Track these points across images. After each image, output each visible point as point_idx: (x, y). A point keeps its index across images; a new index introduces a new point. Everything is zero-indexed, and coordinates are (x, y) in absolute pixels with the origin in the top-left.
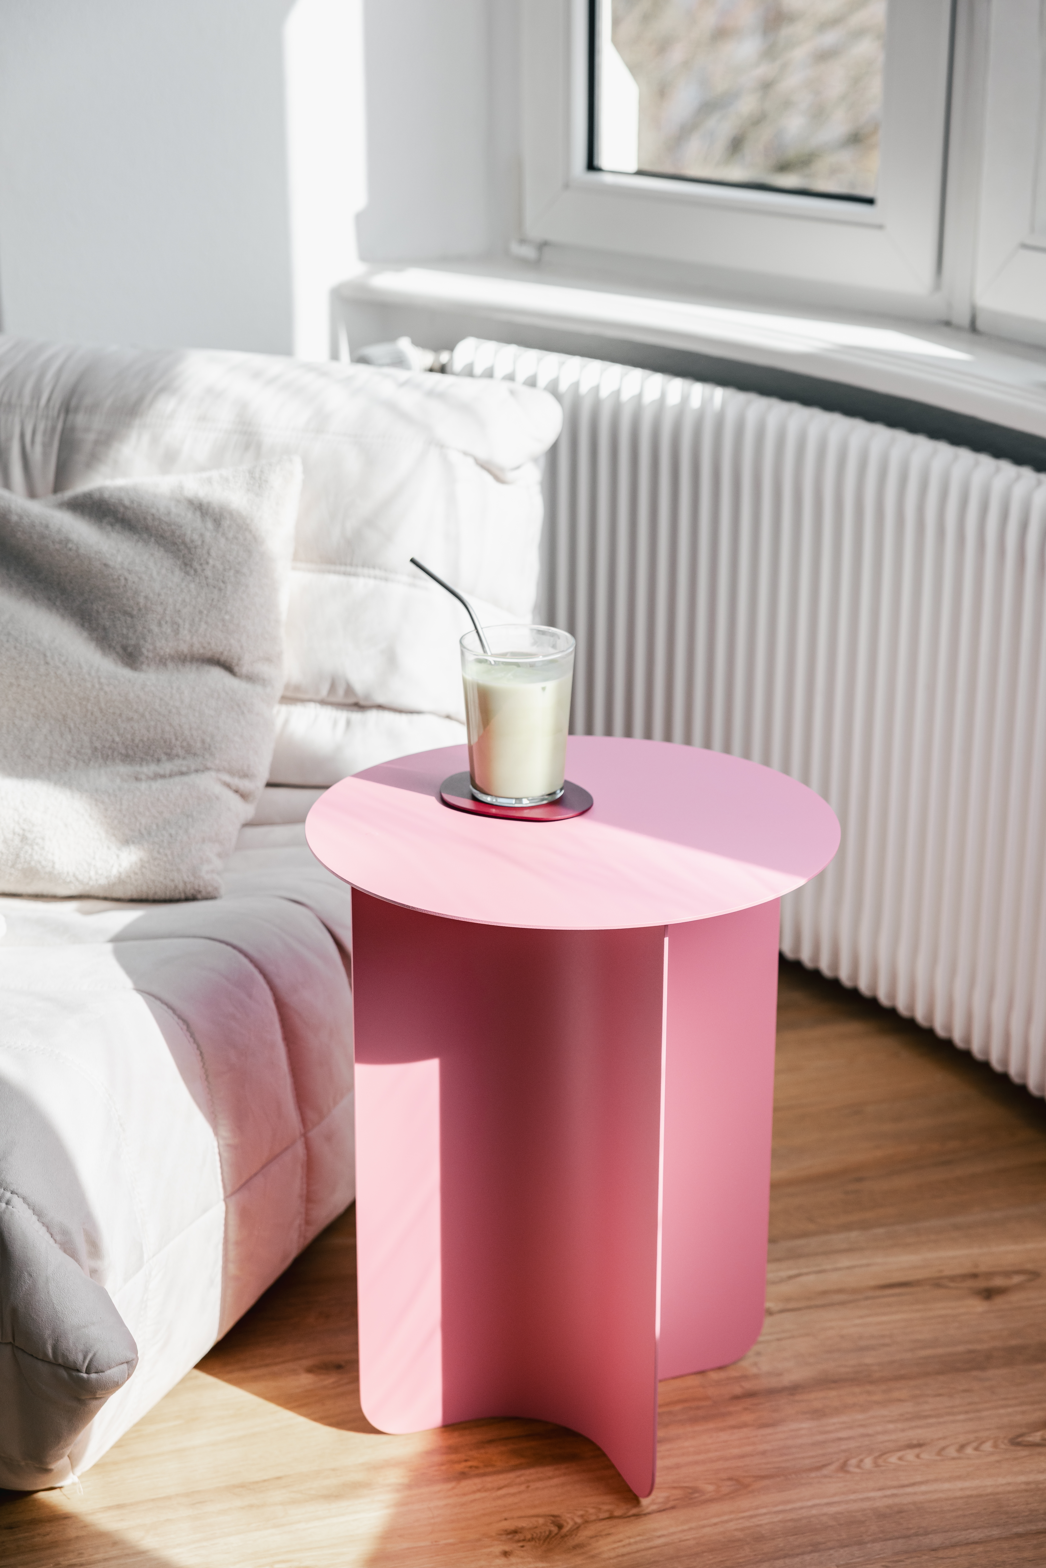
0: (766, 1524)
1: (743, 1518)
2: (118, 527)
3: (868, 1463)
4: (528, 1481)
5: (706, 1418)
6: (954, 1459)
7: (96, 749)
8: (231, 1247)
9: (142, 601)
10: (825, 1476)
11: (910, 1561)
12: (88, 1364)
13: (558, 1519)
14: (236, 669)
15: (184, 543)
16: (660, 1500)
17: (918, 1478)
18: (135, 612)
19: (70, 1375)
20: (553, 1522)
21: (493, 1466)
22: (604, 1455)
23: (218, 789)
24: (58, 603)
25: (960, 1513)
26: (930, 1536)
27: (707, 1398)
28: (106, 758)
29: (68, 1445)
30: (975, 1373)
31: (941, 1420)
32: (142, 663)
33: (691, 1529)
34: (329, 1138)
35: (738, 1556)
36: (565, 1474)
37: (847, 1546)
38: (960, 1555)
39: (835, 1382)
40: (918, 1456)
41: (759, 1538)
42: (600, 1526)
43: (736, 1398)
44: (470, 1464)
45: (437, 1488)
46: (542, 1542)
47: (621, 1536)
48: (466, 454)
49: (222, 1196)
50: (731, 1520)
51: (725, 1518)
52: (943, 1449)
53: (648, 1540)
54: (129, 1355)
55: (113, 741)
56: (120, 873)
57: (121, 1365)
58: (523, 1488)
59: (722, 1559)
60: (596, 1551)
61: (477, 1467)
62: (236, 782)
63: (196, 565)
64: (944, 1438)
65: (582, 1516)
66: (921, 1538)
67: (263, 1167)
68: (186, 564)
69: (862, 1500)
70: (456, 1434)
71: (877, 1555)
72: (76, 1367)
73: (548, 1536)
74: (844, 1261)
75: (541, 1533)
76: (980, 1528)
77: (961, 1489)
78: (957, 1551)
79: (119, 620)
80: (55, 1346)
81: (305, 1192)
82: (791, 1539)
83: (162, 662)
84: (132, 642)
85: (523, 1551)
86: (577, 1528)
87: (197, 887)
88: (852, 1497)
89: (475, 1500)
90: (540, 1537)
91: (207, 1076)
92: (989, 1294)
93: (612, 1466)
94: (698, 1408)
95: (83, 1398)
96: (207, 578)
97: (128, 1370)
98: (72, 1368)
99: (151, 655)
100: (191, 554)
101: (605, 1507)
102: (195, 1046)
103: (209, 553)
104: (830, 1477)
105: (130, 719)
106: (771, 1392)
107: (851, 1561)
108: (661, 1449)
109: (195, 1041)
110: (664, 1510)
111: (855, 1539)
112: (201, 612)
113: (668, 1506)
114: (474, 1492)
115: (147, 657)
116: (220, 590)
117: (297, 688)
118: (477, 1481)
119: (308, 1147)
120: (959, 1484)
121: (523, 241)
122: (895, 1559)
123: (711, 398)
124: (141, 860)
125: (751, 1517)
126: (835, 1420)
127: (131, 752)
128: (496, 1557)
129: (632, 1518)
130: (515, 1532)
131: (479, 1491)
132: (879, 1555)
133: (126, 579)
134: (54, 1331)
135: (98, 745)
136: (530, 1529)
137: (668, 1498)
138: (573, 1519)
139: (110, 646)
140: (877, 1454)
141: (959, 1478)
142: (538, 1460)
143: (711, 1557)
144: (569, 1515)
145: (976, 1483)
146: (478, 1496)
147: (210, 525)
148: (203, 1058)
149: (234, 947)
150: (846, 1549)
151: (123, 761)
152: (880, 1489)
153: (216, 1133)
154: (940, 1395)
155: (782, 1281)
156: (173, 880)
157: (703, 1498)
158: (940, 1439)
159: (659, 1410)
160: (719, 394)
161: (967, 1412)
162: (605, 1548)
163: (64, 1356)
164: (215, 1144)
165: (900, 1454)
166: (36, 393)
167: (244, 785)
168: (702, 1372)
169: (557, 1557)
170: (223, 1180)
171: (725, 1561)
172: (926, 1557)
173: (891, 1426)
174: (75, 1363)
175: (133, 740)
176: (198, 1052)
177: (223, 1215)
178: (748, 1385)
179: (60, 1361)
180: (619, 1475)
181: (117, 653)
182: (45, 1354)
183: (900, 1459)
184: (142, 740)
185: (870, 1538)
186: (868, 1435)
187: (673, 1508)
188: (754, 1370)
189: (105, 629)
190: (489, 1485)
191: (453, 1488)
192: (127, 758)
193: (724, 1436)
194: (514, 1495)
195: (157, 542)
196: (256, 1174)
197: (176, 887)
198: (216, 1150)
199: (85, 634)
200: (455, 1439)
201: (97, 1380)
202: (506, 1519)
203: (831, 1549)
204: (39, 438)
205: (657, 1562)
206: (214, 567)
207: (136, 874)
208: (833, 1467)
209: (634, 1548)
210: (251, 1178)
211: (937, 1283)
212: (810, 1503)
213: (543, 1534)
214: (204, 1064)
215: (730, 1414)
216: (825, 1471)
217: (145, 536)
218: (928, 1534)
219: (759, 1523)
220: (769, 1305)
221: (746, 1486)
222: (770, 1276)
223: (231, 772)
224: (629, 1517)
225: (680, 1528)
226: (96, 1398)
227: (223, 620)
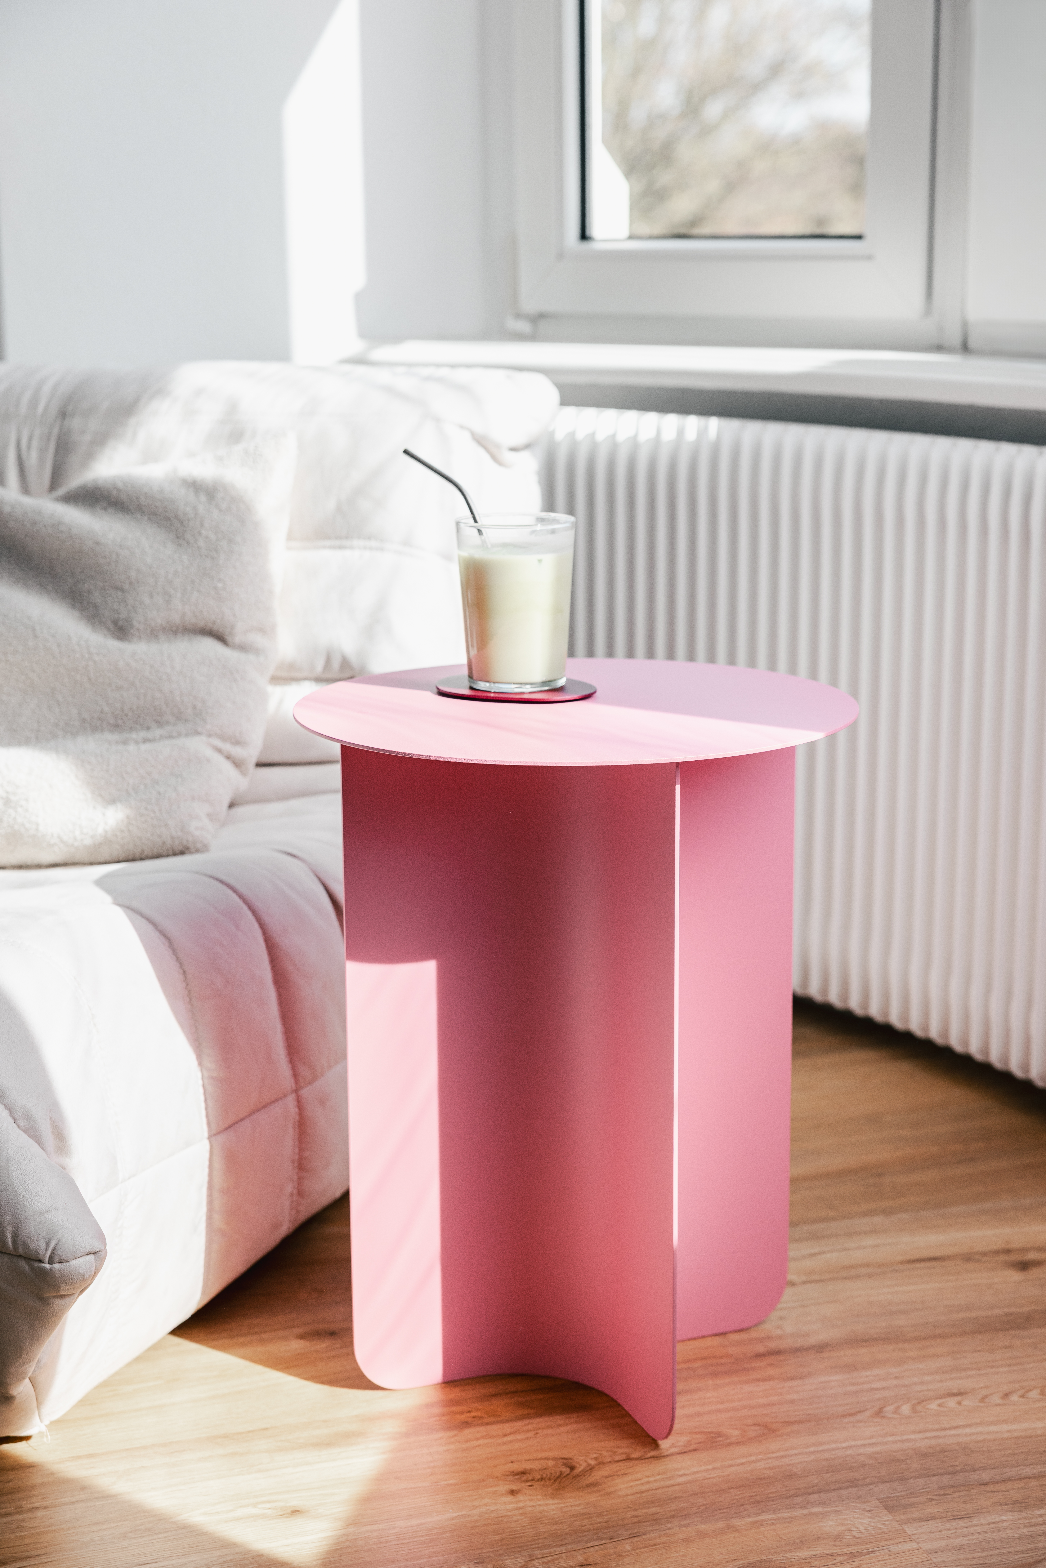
0: (798, 1463)
1: (772, 1458)
2: (111, 510)
3: (906, 1409)
4: (537, 1429)
5: (727, 1373)
6: (998, 1405)
7: (84, 720)
8: (216, 1195)
9: (133, 574)
10: (860, 1421)
11: (957, 1494)
12: (51, 1253)
13: (570, 1461)
14: (229, 639)
15: (177, 517)
16: (681, 1444)
17: (961, 1422)
18: (126, 587)
19: (31, 1267)
20: (564, 1464)
21: (498, 1416)
22: (619, 1405)
23: (209, 753)
24: (50, 588)
25: (1008, 1452)
26: (978, 1472)
27: (728, 1356)
28: (94, 729)
29: (30, 1360)
30: (1014, 1332)
31: (982, 1372)
32: (133, 635)
33: (715, 1468)
34: (323, 1101)
35: (768, 1491)
36: (576, 1423)
37: (887, 1482)
38: (1013, 1489)
39: (864, 1341)
40: (959, 1403)
41: (791, 1476)
42: (616, 1467)
43: (760, 1356)
44: (473, 1414)
45: (438, 1435)
46: (552, 1481)
47: (639, 1475)
48: (462, 427)
49: (206, 1135)
50: (759, 1460)
51: (753, 1458)
52: (987, 1396)
53: (669, 1479)
54: (97, 1246)
55: (102, 711)
56: (106, 832)
57: (87, 1256)
58: (531, 1434)
59: (750, 1495)
60: (612, 1489)
61: (480, 1417)
62: (227, 747)
63: (188, 536)
64: (987, 1387)
65: (595, 1458)
66: (968, 1474)
67: (251, 1114)
68: (178, 537)
69: (901, 1441)
70: (458, 1389)
71: (921, 1489)
72: (38, 1257)
73: (559, 1477)
74: (868, 1241)
75: (551, 1474)
76: (1032, 1464)
77: (1009, 1431)
78: (1009, 1485)
79: (111, 596)
80: (15, 1234)
81: (297, 1157)
82: (826, 1476)
83: (154, 633)
84: (124, 615)
85: (531, 1489)
86: (591, 1469)
87: (185, 843)
88: (891, 1439)
89: (479, 1446)
90: (550, 1477)
91: (190, 999)
92: (1024, 1266)
93: (628, 1415)
94: (719, 1364)
95: (46, 1295)
96: (199, 548)
97: (96, 1262)
98: (34, 1259)
99: (142, 627)
100: (184, 527)
101: (622, 1451)
102: (178, 964)
103: (202, 525)
104: (866, 1422)
105: (120, 688)
106: (797, 1351)
107: (893, 1495)
108: (680, 1400)
109: (178, 959)
110: (685, 1452)
111: (896, 1476)
112: (193, 582)
113: (691, 1448)
114: (478, 1439)
115: (138, 630)
116: (213, 558)
117: (292, 666)
118: (482, 1429)
119: (300, 1104)
120: (1006, 1427)
121: (519, 316)
122: (942, 1492)
123: (706, 428)
124: (128, 817)
125: (781, 1457)
126: (867, 1373)
127: (120, 722)
128: (503, 1495)
129: (652, 1459)
130: (523, 1473)
131: (483, 1437)
132: (924, 1489)
133: (118, 555)
134: (14, 1217)
135: (87, 716)
136: (539, 1470)
137: (689, 1441)
138: (585, 1461)
139: (101, 623)
140: (915, 1402)
141: (1005, 1421)
142: (548, 1410)
143: (738, 1493)
144: (581, 1458)
145: (1025, 1425)
146: (481, 1442)
147: (203, 498)
148: (186, 978)
149: (222, 882)
150: (887, 1484)
151: (112, 731)
152: (920, 1432)
153: (200, 1064)
154: (980, 1351)
155: (803, 1257)
156: (160, 836)
157: (728, 1441)
158: (981, 1388)
159: (678, 1367)
160: (714, 424)
161: (1009, 1365)
162: (622, 1486)
163: (25, 1244)
164: (199, 1075)
165: (940, 1401)
166: (34, 403)
167: (237, 752)
168: (723, 1334)
169: (569, 1495)
170: (207, 1116)
171: (755, 1495)
172: (976, 1491)
173: (928, 1378)
174: (37, 1252)
175: (122, 709)
176: (181, 971)
177: (207, 1155)
178: (773, 1345)
179: (21, 1251)
180: (636, 1422)
181: (108, 628)
182: (5, 1244)
183: (940, 1405)
184: (131, 709)
185: (912, 1474)
186: (903, 1386)
187: (695, 1450)
188: (779, 1332)
189: (96, 606)
190: (494, 1433)
191: (454, 1436)
192: (115, 727)
193: (748, 1388)
194: (521, 1440)
195: (150, 519)
196: (243, 1119)
197: (164, 843)
198: (200, 1082)
199: (76, 613)
200: (456, 1393)
201: (60, 1271)
202: (512, 1462)
203: (870, 1484)
204: (35, 444)
205: (680, 1497)
206: (207, 537)
207: (122, 831)
208: (868, 1413)
209: (654, 1485)
210: (238, 1122)
211: (969, 1257)
212: (844, 1445)
213: (553, 1475)
214: (187, 984)
215: (754, 1369)
216: (859, 1417)
217: (138, 515)
218: (976, 1471)
219: (790, 1462)
220: (791, 1277)
221: (774, 1431)
222: (791, 1254)
223: (223, 738)
224: (647, 1458)
225: (704, 1468)
226: (62, 1296)
227: (216, 588)
